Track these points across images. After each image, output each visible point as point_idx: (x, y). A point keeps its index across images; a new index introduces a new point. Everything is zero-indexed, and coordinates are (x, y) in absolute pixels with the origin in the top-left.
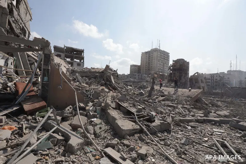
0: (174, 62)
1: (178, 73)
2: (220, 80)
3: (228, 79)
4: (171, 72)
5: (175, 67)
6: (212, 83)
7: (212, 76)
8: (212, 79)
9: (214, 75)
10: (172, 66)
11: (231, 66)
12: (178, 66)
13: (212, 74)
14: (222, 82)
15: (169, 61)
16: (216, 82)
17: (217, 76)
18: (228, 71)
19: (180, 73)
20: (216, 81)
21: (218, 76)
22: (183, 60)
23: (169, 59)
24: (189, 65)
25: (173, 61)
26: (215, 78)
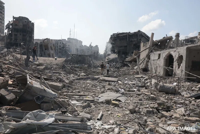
0: (14, 20)
1: (21, 35)
2: (63, 47)
3: (69, 47)
4: (10, 32)
5: (17, 27)
6: (56, 50)
7: (57, 42)
8: (57, 45)
9: (58, 42)
10: (12, 24)
11: (70, 34)
12: (21, 25)
13: (57, 40)
14: (65, 49)
15: (4, 14)
16: (60, 49)
17: (60, 43)
18: (68, 39)
19: (24, 35)
20: (60, 47)
21: (62, 43)
22: (27, 19)
23: (4, 11)
24: (34, 26)
25: (14, 18)
26: (59, 44)
